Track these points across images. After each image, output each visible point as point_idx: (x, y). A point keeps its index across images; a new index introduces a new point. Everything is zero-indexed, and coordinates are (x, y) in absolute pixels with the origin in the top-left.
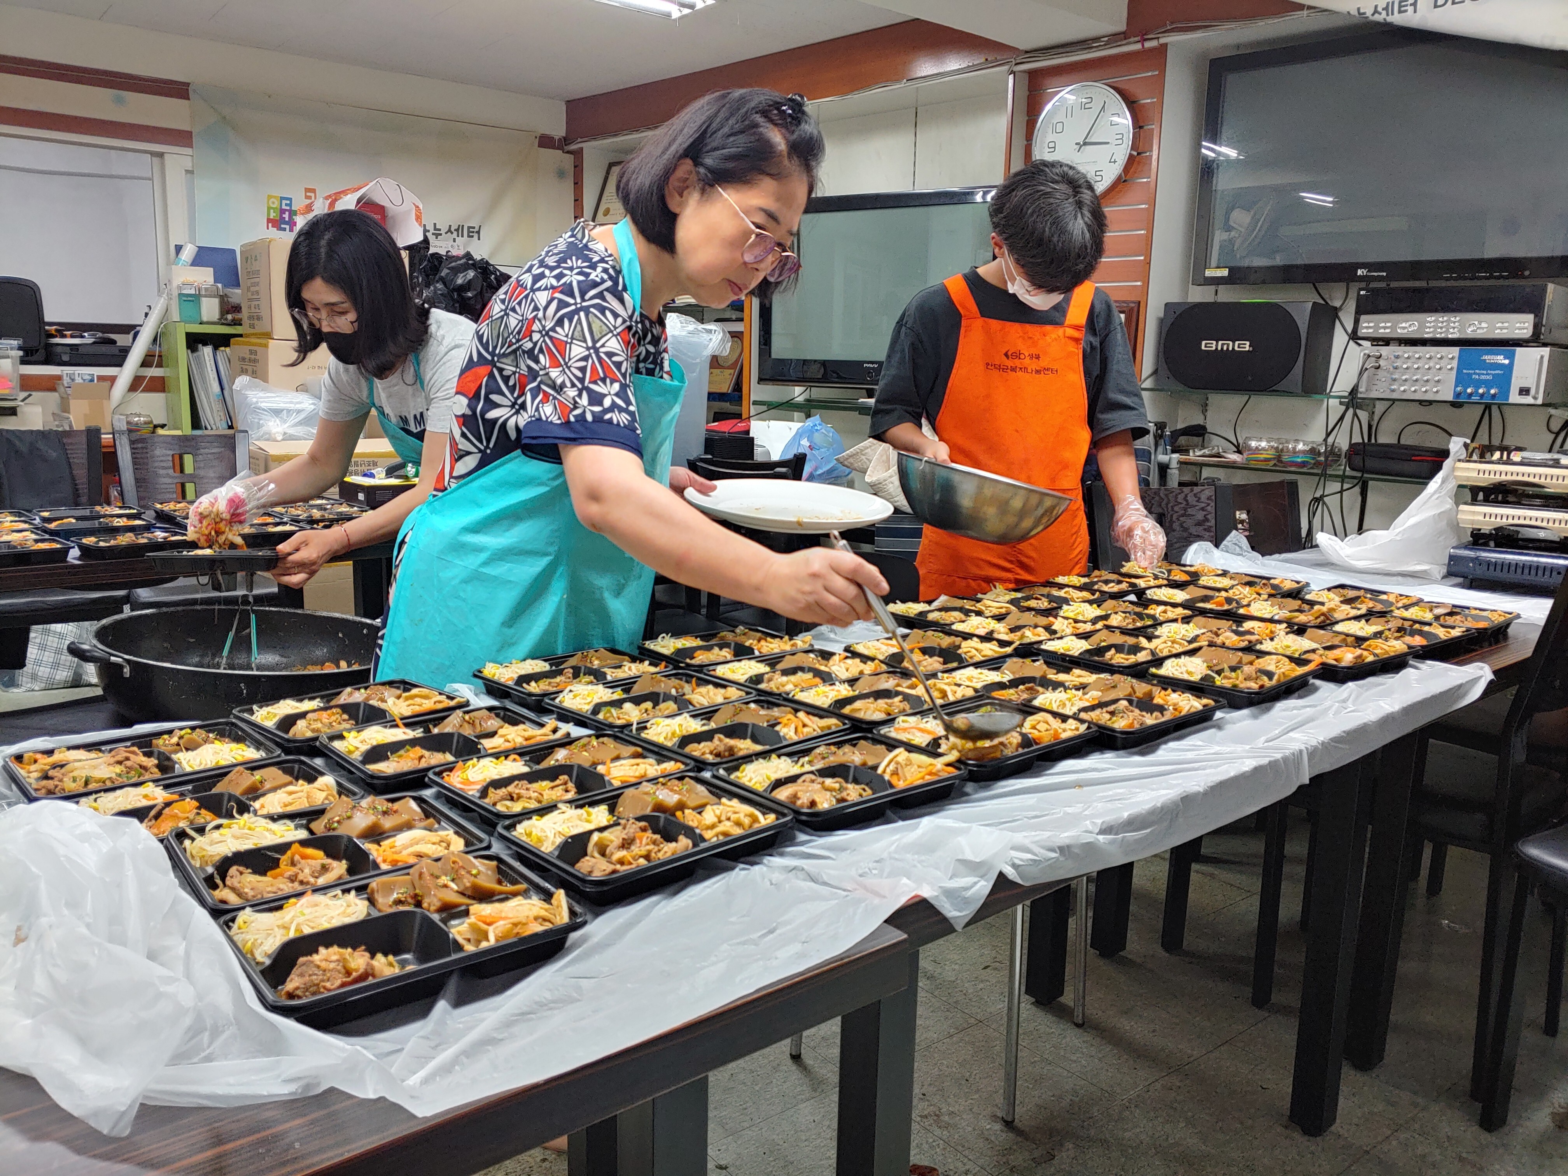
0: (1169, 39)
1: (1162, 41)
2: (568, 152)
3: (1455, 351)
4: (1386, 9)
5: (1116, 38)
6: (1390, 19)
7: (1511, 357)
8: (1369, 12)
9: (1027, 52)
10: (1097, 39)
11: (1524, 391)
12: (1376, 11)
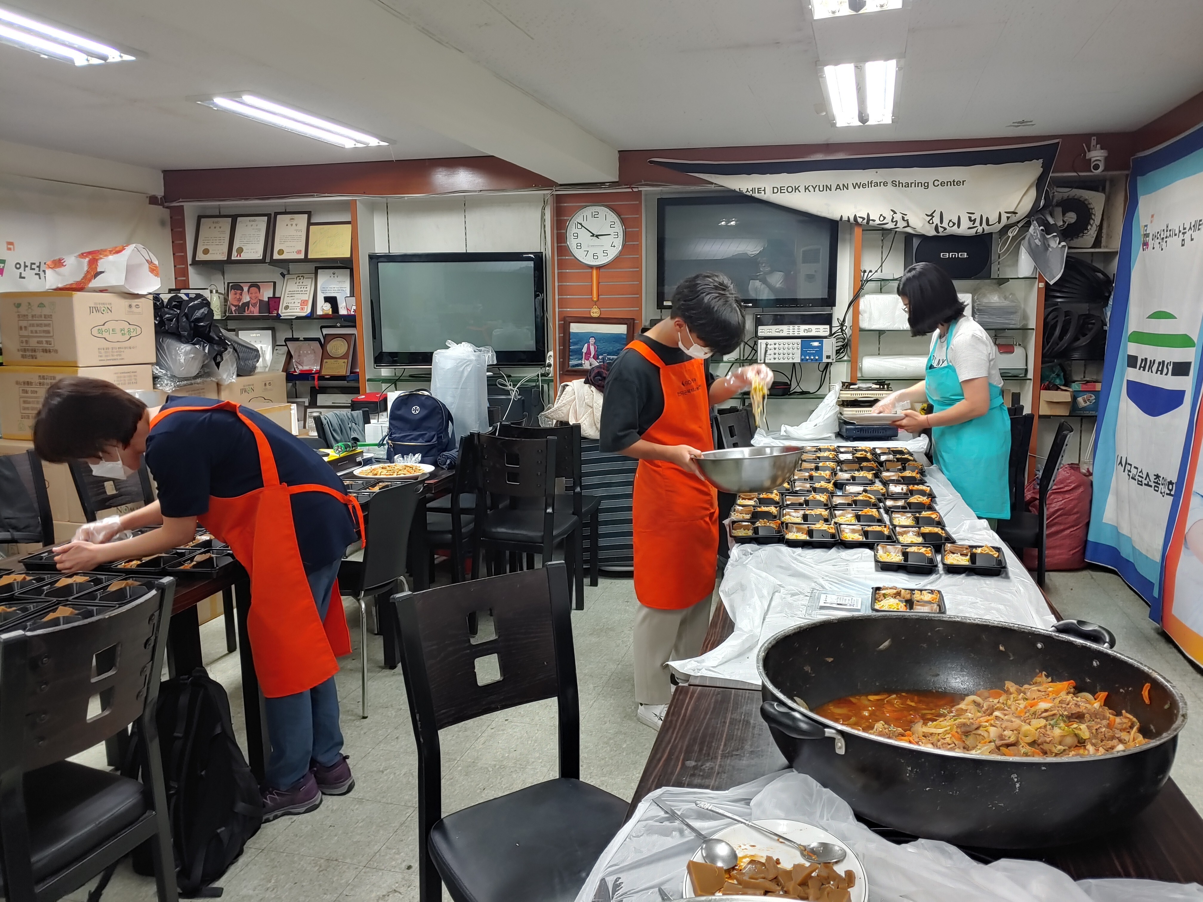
0: (643, 189)
1: (640, 189)
2: (167, 207)
3: (799, 341)
4: (752, 190)
5: (613, 184)
6: (753, 195)
7: (821, 343)
8: (744, 191)
9: (561, 185)
10: (603, 183)
11: (828, 357)
12: (747, 191)
